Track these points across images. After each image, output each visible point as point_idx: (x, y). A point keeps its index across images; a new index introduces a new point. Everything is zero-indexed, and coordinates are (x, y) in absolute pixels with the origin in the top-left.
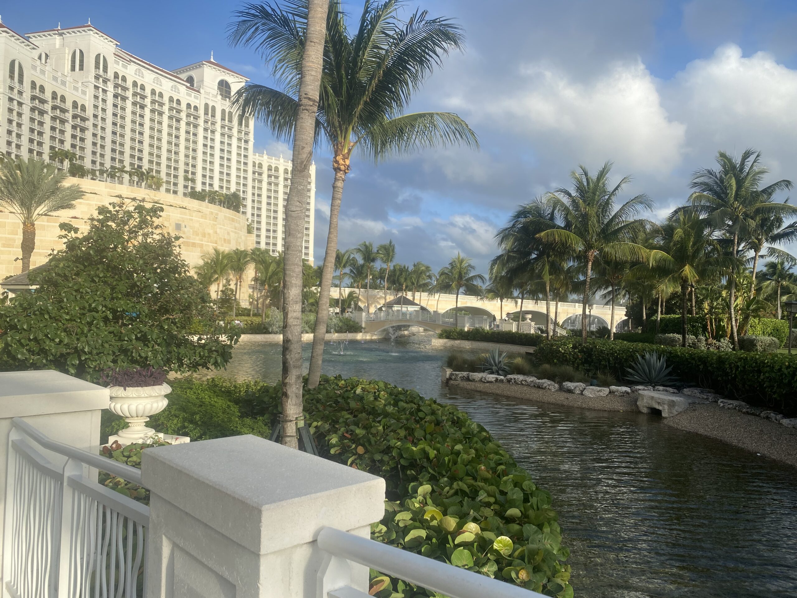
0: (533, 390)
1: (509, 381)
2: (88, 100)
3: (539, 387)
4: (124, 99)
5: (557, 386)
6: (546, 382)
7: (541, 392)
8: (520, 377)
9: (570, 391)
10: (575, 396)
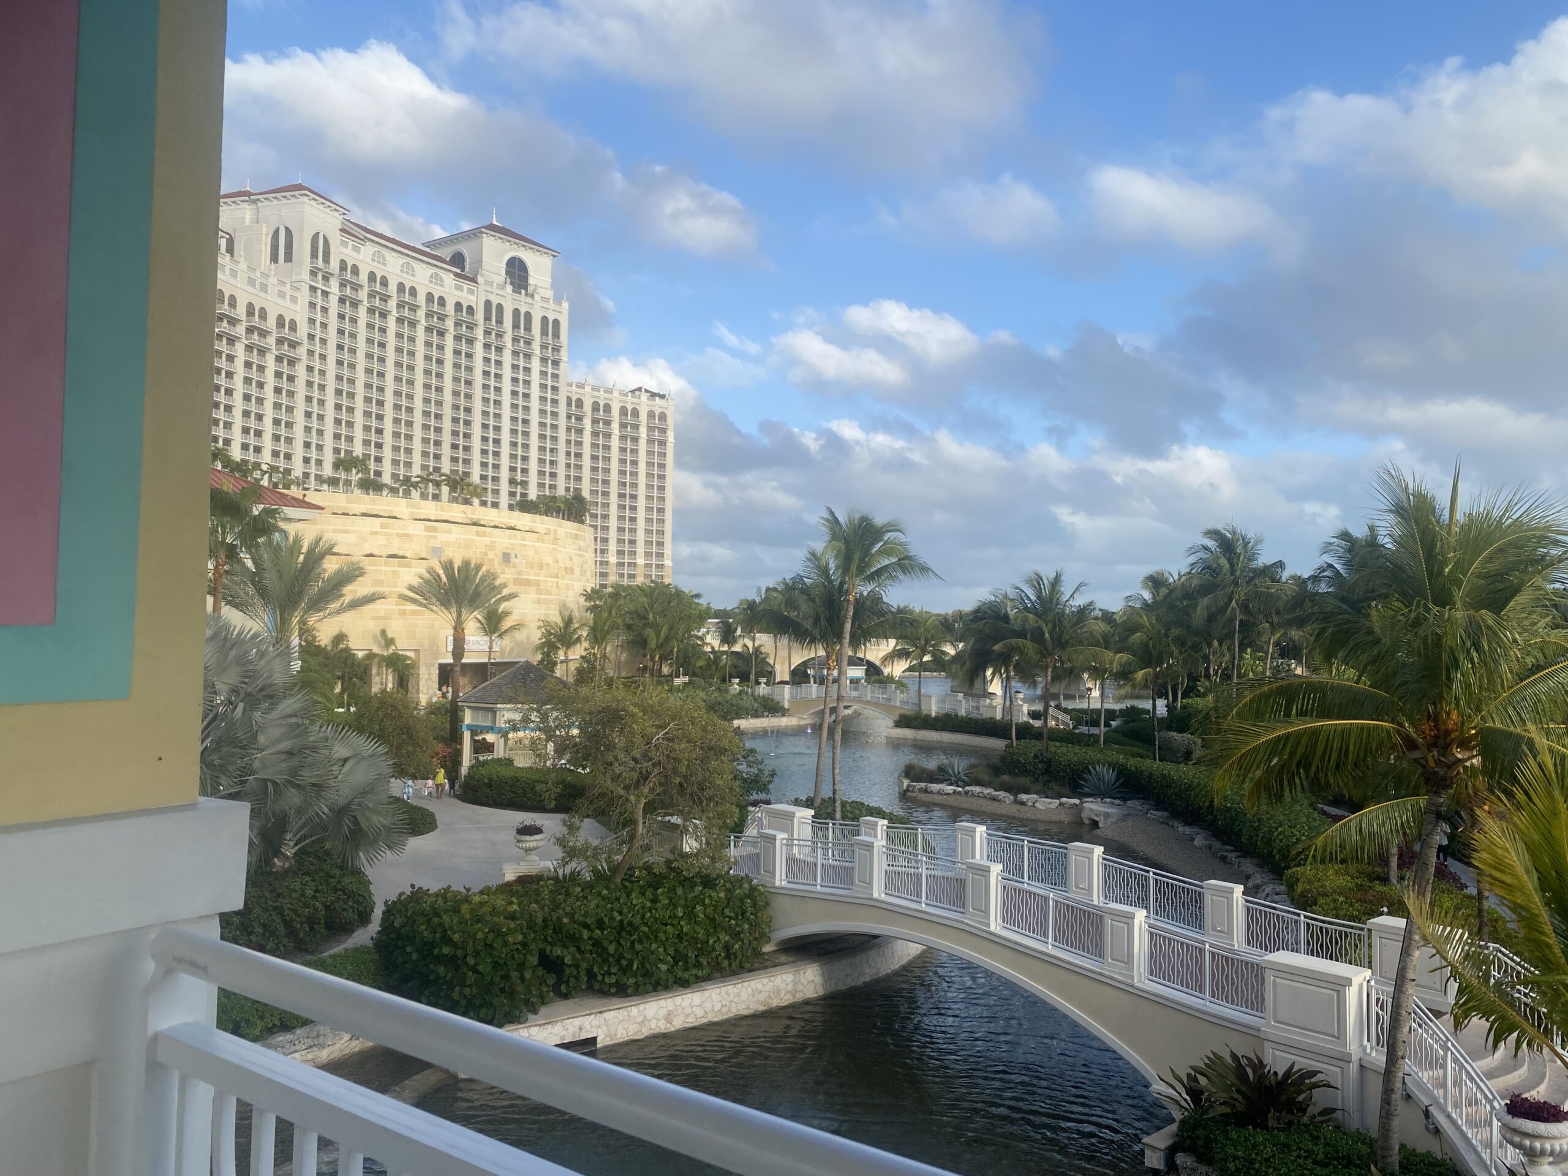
0: (989, 803)
1: (967, 793)
2: (299, 312)
3: (994, 799)
4: (355, 304)
5: (1012, 798)
6: (1002, 794)
7: (996, 804)
8: (977, 789)
9: (1023, 803)
10: (1026, 808)
